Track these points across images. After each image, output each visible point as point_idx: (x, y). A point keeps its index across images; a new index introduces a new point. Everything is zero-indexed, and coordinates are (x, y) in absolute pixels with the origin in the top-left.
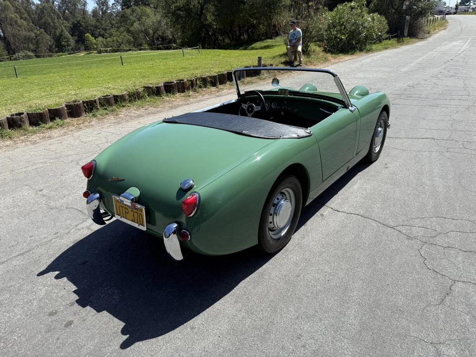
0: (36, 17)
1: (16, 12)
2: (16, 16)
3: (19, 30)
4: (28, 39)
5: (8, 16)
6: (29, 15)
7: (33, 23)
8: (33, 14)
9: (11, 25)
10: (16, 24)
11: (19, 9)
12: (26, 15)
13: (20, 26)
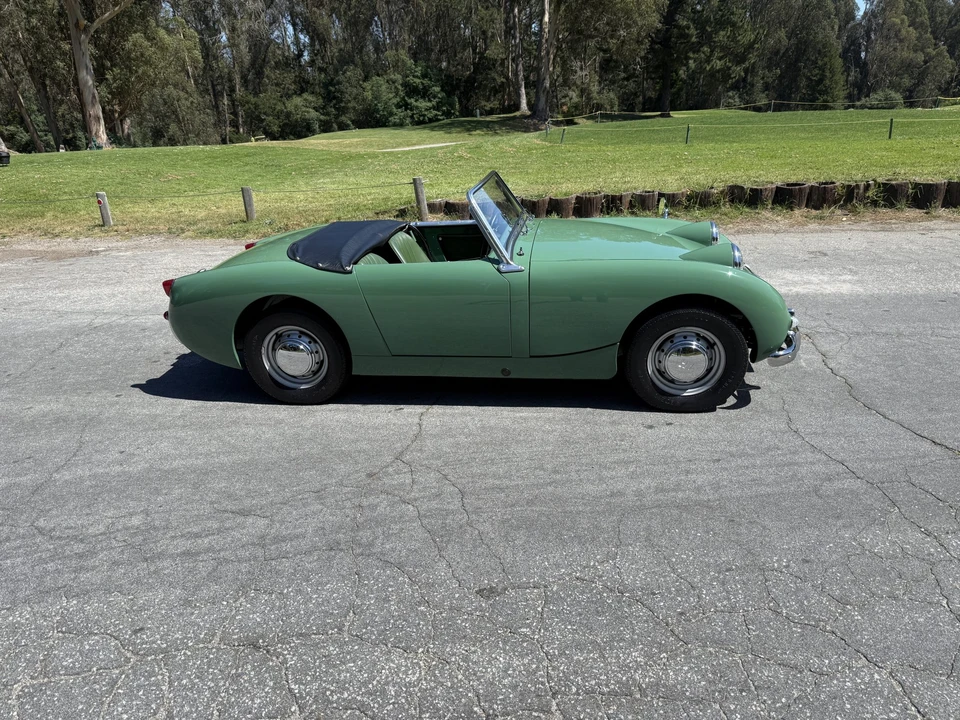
0: (946, 20)
1: (906, 13)
2: (903, 21)
3: (895, 49)
4: (907, 67)
5: (888, 21)
6: (932, 18)
7: (932, 33)
8: (941, 15)
9: (887, 38)
10: (896, 35)
11: (917, 6)
12: (925, 18)
13: (901, 41)
